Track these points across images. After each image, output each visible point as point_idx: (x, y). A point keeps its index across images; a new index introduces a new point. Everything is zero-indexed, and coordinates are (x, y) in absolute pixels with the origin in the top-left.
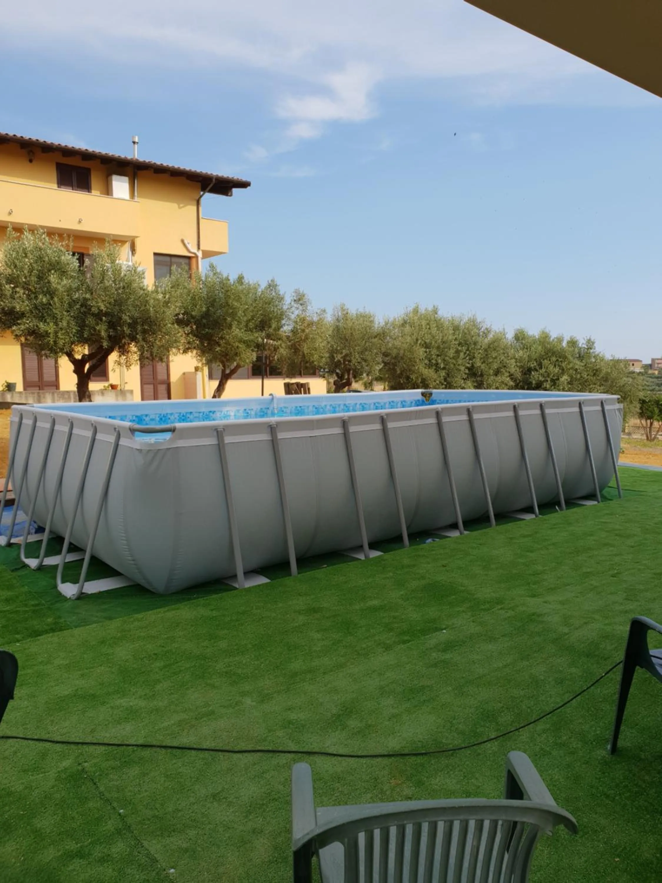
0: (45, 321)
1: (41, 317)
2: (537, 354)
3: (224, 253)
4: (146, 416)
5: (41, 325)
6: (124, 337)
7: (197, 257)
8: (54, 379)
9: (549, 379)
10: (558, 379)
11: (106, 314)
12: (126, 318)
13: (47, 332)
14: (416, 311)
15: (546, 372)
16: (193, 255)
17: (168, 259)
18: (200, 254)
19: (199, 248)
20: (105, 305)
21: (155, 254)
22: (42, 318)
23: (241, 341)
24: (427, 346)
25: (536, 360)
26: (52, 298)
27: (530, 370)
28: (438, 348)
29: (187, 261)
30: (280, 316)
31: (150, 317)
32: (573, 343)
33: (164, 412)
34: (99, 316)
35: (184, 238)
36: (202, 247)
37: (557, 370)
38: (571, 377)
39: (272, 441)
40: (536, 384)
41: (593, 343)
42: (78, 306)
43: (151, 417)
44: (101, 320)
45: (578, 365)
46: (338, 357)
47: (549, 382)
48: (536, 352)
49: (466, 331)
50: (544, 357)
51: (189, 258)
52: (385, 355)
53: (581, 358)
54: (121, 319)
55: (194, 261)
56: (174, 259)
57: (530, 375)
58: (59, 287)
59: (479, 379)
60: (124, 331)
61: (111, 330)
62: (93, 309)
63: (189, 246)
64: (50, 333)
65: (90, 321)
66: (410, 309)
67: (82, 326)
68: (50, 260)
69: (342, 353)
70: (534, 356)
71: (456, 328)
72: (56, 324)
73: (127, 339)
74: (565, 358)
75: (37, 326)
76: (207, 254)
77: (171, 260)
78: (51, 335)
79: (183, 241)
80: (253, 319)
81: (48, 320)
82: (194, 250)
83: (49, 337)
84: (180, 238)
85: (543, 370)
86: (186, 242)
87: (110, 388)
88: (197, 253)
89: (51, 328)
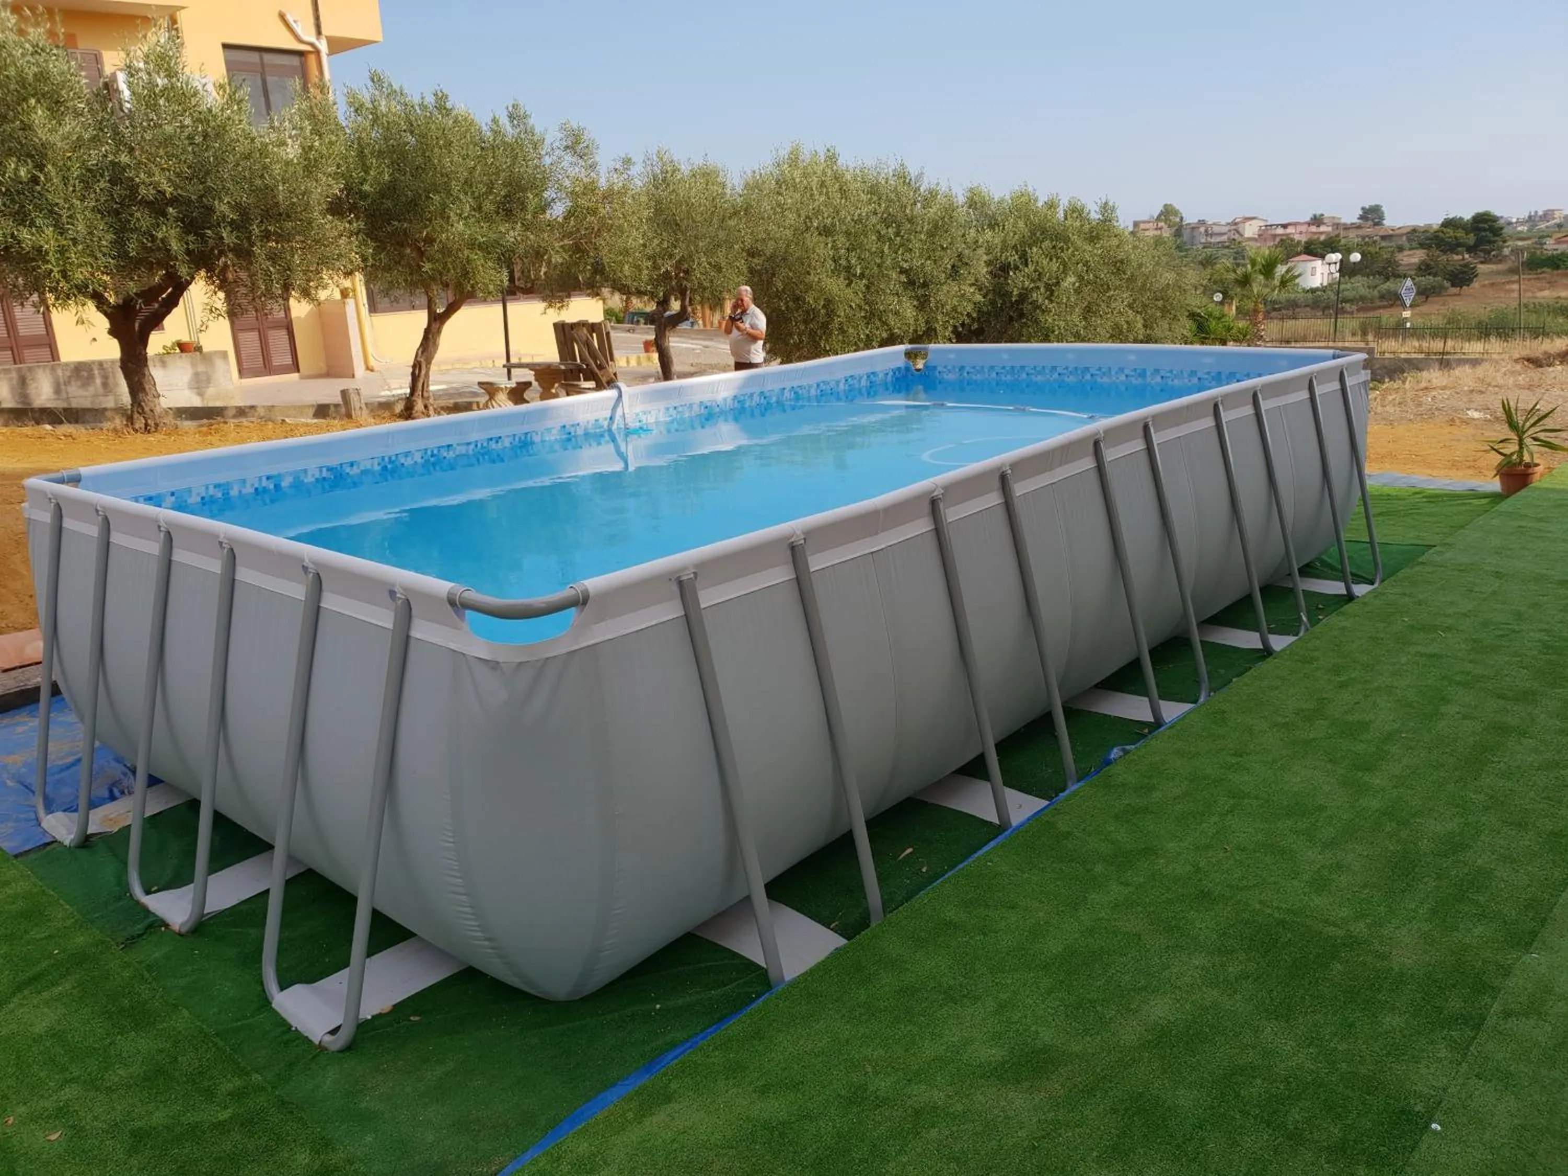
0: (32, 224)
1: (17, 213)
2: (1016, 237)
3: (376, 42)
4: (352, 465)
5: (25, 234)
6: (222, 253)
7: (317, 52)
8: (42, 331)
9: (1041, 285)
10: (1058, 283)
11: (174, 201)
12: (222, 207)
13: (39, 250)
14: (794, 159)
15: (1035, 271)
16: (308, 48)
17: (255, 57)
18: (323, 46)
19: (319, 33)
20: (169, 180)
21: (226, 46)
22: (22, 218)
23: (472, 245)
24: (826, 231)
25: (1015, 246)
26: (40, 167)
27: (1005, 268)
28: (848, 234)
29: (295, 61)
30: (538, 184)
31: (277, 204)
32: (1076, 211)
33: (392, 452)
34: (158, 206)
35: (284, 10)
36: (325, 31)
37: (1055, 265)
38: (1081, 278)
39: (798, 579)
40: (1020, 295)
41: (1113, 209)
42: (102, 184)
43: (362, 468)
44: (164, 214)
45: (1090, 252)
46: (668, 266)
47: (1042, 290)
48: (1015, 233)
49: (893, 196)
50: (1030, 241)
51: (301, 54)
52: (752, 253)
53: (1093, 237)
54: (210, 210)
55: (312, 59)
56: (268, 58)
57: (1006, 279)
58: (55, 139)
59: (920, 292)
60: (222, 238)
61: (191, 238)
62: (143, 191)
63: (299, 29)
64: (47, 253)
65: (141, 218)
66: (784, 153)
67: (121, 231)
68: (20, 72)
69: (671, 256)
70: (1014, 240)
71: (873, 190)
72: (61, 230)
73: (230, 255)
74: (1067, 240)
75: (12, 235)
76: (338, 45)
77: (261, 59)
78: (51, 257)
79: (282, 17)
80: (491, 193)
81: (38, 222)
82: (312, 39)
83: (48, 262)
84: (277, 11)
85: (1031, 267)
86: (290, 18)
87: (178, 350)
88: (317, 43)
89: (48, 239)
